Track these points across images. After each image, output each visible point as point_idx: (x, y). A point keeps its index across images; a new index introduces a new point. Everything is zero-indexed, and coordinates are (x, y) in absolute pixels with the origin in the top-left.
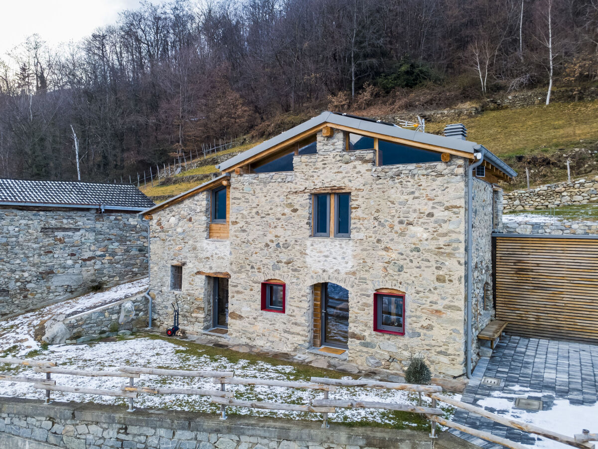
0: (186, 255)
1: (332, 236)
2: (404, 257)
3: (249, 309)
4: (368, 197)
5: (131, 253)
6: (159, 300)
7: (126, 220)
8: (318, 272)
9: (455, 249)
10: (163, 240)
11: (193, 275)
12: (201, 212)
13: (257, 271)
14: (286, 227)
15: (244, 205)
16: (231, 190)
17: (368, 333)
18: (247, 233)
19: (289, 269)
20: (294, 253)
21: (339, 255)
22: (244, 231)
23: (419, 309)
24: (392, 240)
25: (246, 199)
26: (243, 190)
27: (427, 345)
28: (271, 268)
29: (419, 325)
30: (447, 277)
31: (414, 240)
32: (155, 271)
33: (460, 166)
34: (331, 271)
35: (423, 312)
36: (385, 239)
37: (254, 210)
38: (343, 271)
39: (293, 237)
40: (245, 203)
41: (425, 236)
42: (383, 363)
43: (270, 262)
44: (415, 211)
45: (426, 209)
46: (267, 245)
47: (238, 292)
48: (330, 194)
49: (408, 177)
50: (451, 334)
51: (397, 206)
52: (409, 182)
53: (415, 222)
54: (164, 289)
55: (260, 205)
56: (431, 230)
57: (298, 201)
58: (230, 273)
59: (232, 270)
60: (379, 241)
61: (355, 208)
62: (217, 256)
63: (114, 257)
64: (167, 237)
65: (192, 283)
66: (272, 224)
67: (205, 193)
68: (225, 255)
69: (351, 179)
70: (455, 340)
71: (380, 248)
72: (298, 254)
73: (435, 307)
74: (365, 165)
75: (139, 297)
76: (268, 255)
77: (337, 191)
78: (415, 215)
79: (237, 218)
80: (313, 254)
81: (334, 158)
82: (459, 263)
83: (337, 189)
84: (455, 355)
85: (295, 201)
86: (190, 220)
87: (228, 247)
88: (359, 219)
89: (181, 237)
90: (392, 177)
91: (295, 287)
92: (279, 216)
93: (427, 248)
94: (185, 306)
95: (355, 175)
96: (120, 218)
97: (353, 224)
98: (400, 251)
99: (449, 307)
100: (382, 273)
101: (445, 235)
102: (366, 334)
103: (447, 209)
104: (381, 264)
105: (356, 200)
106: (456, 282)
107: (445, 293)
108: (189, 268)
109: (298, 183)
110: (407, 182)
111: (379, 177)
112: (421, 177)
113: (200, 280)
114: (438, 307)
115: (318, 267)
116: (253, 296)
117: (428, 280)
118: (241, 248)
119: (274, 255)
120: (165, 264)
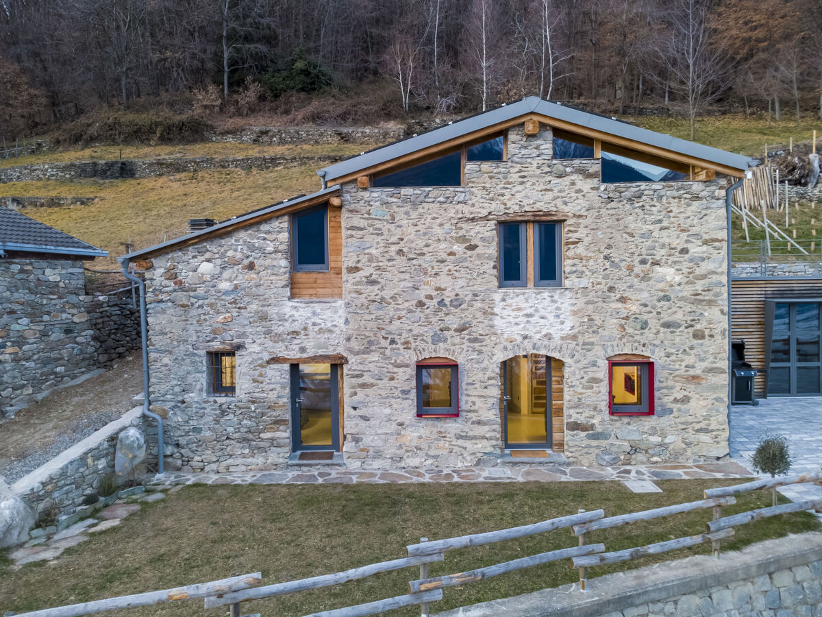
0: (242, 330)
1: (531, 284)
2: (648, 309)
3: (388, 411)
4: (595, 227)
5: (51, 338)
6: (177, 418)
7: (40, 272)
8: (516, 340)
9: (717, 295)
10: (183, 306)
11: (260, 365)
12: (276, 251)
13: (401, 347)
14: (457, 274)
15: (370, 239)
16: (344, 214)
17: (601, 419)
18: (379, 286)
19: (463, 339)
20: (471, 313)
21: (550, 312)
22: (374, 282)
23: (671, 377)
24: (631, 287)
25: (376, 229)
26: (369, 214)
27: (682, 423)
28: (430, 340)
29: (671, 398)
30: (707, 332)
31: (661, 286)
32: (166, 365)
33: (721, 188)
34: (538, 336)
35: (676, 381)
36: (620, 286)
37: (394, 248)
38: (557, 336)
39: (469, 288)
40: (376, 236)
41: (678, 279)
42: (622, 457)
43: (428, 332)
44: (663, 246)
45: (678, 244)
46: (421, 303)
47: (364, 386)
48: (526, 222)
49: (652, 199)
50: (713, 404)
51: (637, 239)
52: (654, 206)
53: (663, 261)
54: (192, 397)
55: (405, 240)
56: (685, 271)
57: (478, 233)
58: (345, 355)
59: (350, 350)
60: (611, 289)
61: (574, 243)
62: (316, 328)
63: (21, 349)
64: (193, 300)
65: (260, 379)
66: (430, 269)
67: (286, 218)
68: (335, 326)
69: (567, 200)
70: (717, 411)
71: (613, 298)
72: (479, 315)
73: (692, 372)
74: (588, 180)
76: (423, 319)
77: (544, 218)
78: (663, 252)
79: (359, 261)
80: (505, 313)
81: (538, 168)
82: (722, 312)
83: (543, 215)
84: (718, 430)
85: (472, 233)
86: (251, 267)
87: (342, 312)
88: (581, 259)
89: (230, 298)
90: (630, 200)
91: (476, 366)
92: (444, 256)
93: (680, 295)
94: (245, 422)
95: (574, 195)
96: (29, 268)
97: (567, 265)
98: (643, 302)
99: (711, 370)
100: (617, 333)
101: (704, 277)
102: (595, 421)
103: (706, 242)
104: (615, 321)
105: (576, 231)
106: (718, 337)
107: (705, 352)
108: (251, 353)
109: (477, 204)
110: (651, 206)
111: (610, 199)
112: (671, 200)
113: (279, 373)
114: (698, 372)
115: (515, 332)
116: (396, 388)
117: (683, 337)
118: (367, 311)
119: (434, 320)
120: (191, 350)
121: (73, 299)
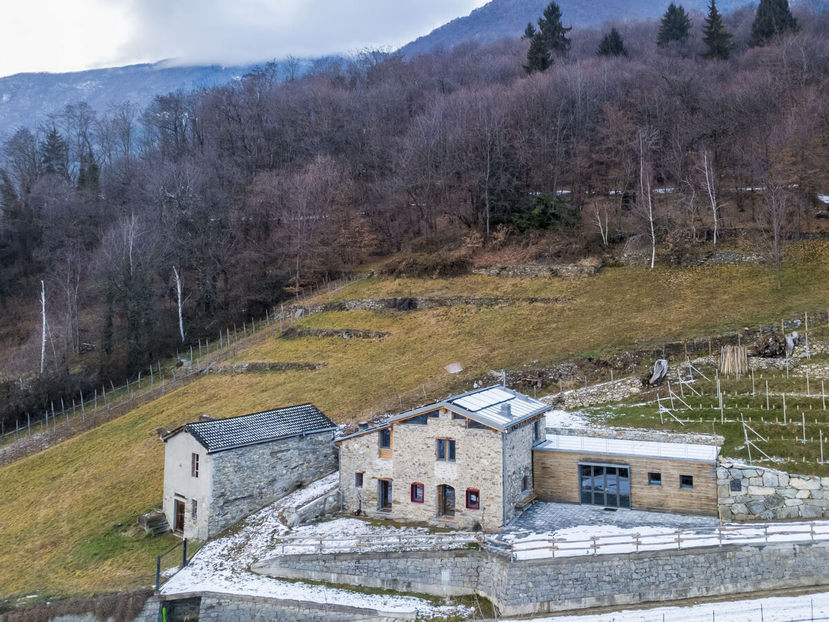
0: (365, 467)
1: (447, 460)
2: (479, 473)
3: (404, 498)
4: (463, 444)
5: (319, 460)
6: (347, 494)
8: (441, 479)
9: (499, 470)
10: (350, 457)
11: (370, 479)
12: (374, 443)
13: (408, 477)
14: (424, 455)
15: (401, 441)
16: (394, 433)
17: (464, 509)
19: (426, 477)
20: (428, 469)
21: (450, 471)
22: (401, 456)
23: (485, 497)
24: (474, 465)
25: (402, 438)
26: (400, 433)
28: (416, 476)
29: (485, 504)
30: (496, 483)
31: (483, 465)
32: (345, 476)
33: (500, 434)
34: (447, 479)
35: (487, 499)
36: (471, 464)
37: (407, 445)
38: (452, 479)
39: (428, 460)
41: (487, 464)
42: (470, 523)
43: (416, 473)
44: (483, 452)
45: (487, 452)
46: (414, 464)
47: (398, 489)
48: (446, 440)
49: (480, 436)
50: (498, 508)
51: (476, 449)
53: (483, 457)
54: (351, 487)
55: (410, 443)
56: (489, 461)
57: (430, 442)
58: (392, 478)
59: (394, 477)
60: (468, 465)
61: (458, 449)
62: (385, 469)
63: (309, 464)
64: (352, 456)
65: (369, 483)
66: (416, 453)
67: (378, 433)
68: (390, 469)
69: (456, 434)
70: (499, 510)
71: (469, 468)
72: (430, 469)
73: (491, 496)
74: (462, 427)
75: (334, 492)
76: (414, 469)
78: (483, 454)
79: (397, 448)
80: (438, 469)
81: (447, 422)
82: (500, 476)
83: (449, 438)
84: (499, 517)
86: (368, 447)
87: (392, 465)
88: (460, 454)
89: (362, 456)
90: (473, 436)
91: (429, 486)
92: (420, 449)
93: (488, 469)
94: (365, 497)
96: (313, 438)
97: (457, 456)
98: (477, 470)
99: (497, 496)
100: (469, 480)
101: (495, 464)
102: (463, 509)
103: (496, 452)
104: (469, 476)
105: (458, 445)
106: (499, 485)
107: (495, 490)
108: (367, 475)
109: (430, 432)
110: (480, 438)
111: (468, 435)
112: (486, 437)
113: (375, 482)
114: (493, 496)
115: (440, 476)
116: (405, 491)
117: (489, 484)
118: (399, 465)
119: (417, 470)
120: (352, 472)
121: (328, 445)
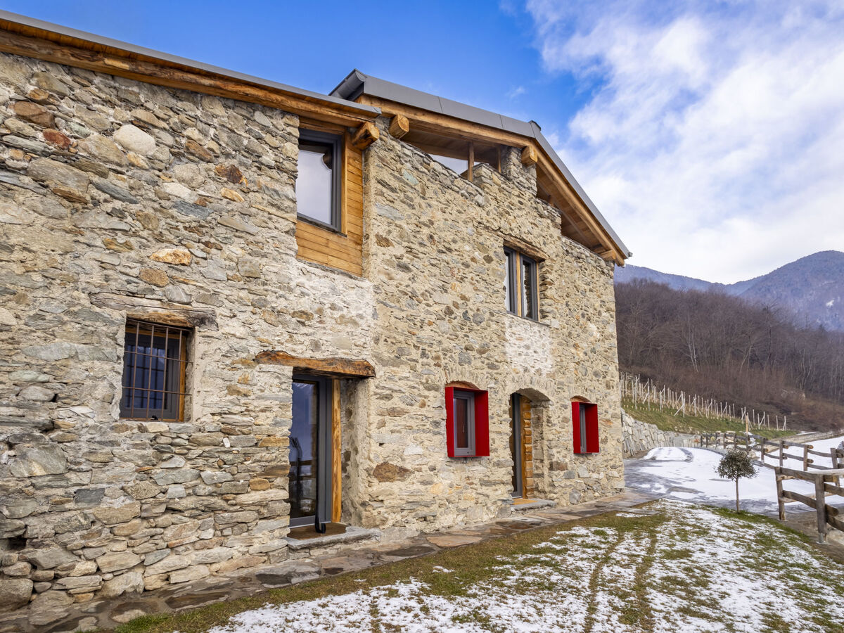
0: (211, 288)
2: (587, 358)
3: (419, 450)
4: (560, 274)
8: (520, 372)
11: (244, 362)
13: (432, 362)
14: (478, 286)
17: (570, 458)
18: (410, 275)
19: (484, 363)
20: (489, 334)
21: (539, 347)
22: (405, 268)
24: (579, 335)
25: (408, 197)
26: (401, 174)
28: (457, 359)
30: (611, 383)
31: (592, 339)
34: (533, 370)
36: (574, 333)
37: (426, 231)
38: (544, 372)
39: (486, 305)
40: (407, 207)
43: (456, 349)
44: (591, 305)
46: (449, 312)
47: (394, 413)
48: (516, 252)
49: (585, 263)
51: (580, 294)
53: (592, 318)
55: (435, 225)
57: (492, 245)
58: (372, 363)
59: (378, 356)
60: (570, 334)
61: (550, 284)
62: (337, 314)
64: (98, 194)
65: (243, 388)
66: (457, 271)
68: (361, 317)
69: (545, 241)
71: (571, 343)
72: (495, 337)
74: (555, 229)
76: (451, 331)
77: (532, 251)
78: (591, 310)
79: (389, 232)
80: (512, 340)
81: (529, 200)
83: (532, 248)
85: (489, 243)
86: (233, 175)
87: (370, 297)
88: (554, 301)
90: (576, 258)
91: (494, 396)
92: (468, 260)
93: (599, 350)
95: (549, 238)
97: (544, 304)
98: (585, 350)
100: (574, 376)
102: (568, 460)
104: (573, 364)
105: (551, 273)
108: (227, 336)
109: (491, 214)
111: (567, 253)
113: (277, 381)
115: (519, 363)
116: (427, 417)
118: (398, 305)
119: (461, 334)
120: (86, 303)
